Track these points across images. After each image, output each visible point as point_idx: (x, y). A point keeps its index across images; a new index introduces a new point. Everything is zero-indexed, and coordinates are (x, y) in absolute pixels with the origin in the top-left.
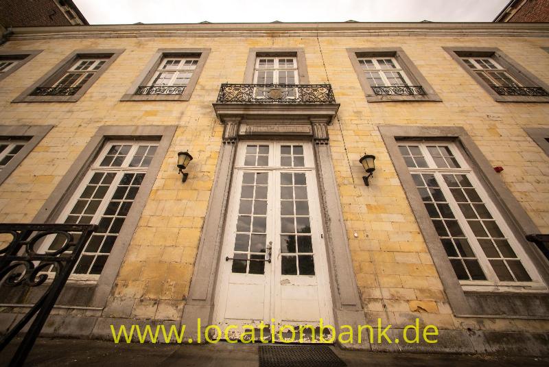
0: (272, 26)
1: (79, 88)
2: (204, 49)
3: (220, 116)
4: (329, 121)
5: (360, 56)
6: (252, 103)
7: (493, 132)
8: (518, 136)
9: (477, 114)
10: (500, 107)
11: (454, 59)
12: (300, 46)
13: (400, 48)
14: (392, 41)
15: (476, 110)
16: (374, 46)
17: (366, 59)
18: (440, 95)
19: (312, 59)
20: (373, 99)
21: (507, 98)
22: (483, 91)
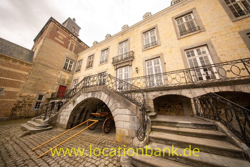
0: (122, 32)
1: (92, 65)
2: (109, 47)
3: (114, 65)
4: (132, 60)
5: (145, 33)
6: (118, 61)
7: (170, 52)
8: (177, 51)
9: (169, 47)
10: (178, 42)
11: (173, 23)
12: (129, 36)
13: (157, 25)
14: (156, 22)
15: (169, 45)
16: (149, 27)
17: (147, 33)
18: (161, 43)
19: (131, 40)
20: (144, 50)
21: (182, 37)
22: (176, 36)
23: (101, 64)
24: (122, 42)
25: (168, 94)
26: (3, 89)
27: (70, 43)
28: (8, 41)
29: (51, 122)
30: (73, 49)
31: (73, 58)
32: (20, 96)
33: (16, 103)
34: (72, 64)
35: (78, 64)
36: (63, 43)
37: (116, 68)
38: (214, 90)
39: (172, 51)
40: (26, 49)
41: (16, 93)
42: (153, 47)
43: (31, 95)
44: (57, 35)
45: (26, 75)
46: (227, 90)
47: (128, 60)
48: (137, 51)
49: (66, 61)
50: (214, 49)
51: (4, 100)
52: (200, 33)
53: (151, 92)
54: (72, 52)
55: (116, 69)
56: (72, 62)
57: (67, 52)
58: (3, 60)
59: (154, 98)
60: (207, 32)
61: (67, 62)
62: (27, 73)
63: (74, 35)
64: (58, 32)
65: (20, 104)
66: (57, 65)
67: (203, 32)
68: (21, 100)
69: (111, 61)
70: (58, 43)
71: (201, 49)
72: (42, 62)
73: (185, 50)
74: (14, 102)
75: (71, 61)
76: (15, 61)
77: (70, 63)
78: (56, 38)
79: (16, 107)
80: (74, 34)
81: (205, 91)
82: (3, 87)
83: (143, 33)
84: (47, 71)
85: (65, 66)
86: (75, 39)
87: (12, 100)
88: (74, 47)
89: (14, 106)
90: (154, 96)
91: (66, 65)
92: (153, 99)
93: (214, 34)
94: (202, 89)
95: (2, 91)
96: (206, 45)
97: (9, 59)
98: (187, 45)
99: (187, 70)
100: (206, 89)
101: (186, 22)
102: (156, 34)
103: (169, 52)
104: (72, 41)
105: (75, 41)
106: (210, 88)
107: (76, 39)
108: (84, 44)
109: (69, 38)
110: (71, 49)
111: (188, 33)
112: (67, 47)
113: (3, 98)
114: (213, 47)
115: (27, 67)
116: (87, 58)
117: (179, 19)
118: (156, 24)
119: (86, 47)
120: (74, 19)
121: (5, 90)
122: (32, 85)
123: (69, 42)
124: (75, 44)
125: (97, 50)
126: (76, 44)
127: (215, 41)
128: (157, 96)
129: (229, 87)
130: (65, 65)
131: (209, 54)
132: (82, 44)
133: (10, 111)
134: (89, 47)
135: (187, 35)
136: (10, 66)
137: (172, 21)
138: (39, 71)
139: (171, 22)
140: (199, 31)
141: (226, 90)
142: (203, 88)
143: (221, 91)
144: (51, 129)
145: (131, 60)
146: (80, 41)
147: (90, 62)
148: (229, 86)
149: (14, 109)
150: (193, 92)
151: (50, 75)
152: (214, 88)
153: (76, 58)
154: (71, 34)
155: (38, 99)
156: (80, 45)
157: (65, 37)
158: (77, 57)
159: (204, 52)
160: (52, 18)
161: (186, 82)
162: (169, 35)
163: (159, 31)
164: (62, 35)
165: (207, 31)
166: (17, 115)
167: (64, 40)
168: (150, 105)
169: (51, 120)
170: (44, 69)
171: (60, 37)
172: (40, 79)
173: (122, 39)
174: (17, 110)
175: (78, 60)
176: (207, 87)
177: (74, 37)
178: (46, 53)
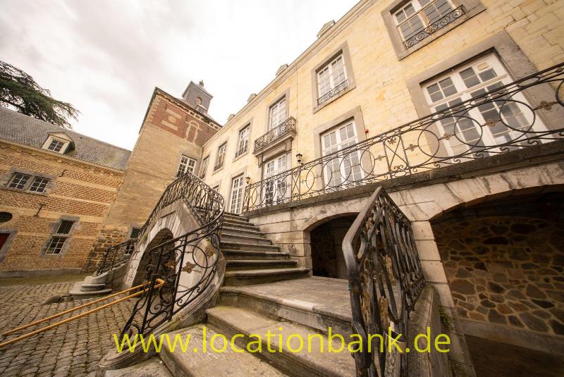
1: (223, 162)
2: (251, 120)
3: (257, 156)
4: (292, 139)
5: (320, 69)
6: (264, 146)
7: (381, 98)
8: (398, 92)
9: (377, 85)
10: (399, 66)
11: (385, 24)
12: (288, 86)
13: (346, 41)
14: (343, 37)
15: (377, 82)
16: (329, 53)
17: (325, 68)
18: (357, 81)
19: (292, 94)
20: (316, 110)
21: (411, 50)
22: (394, 53)
23: (237, 158)
24: (274, 104)
25: (339, 212)
26: (79, 218)
27: (189, 128)
28: (95, 141)
29: (113, 280)
30: (195, 138)
31: (195, 154)
32: (103, 231)
33: (96, 243)
34: (193, 165)
35: (203, 165)
36: (176, 128)
37: (260, 162)
38: (487, 185)
39: (385, 96)
40: (121, 149)
41: (96, 225)
42: (337, 96)
43: (120, 229)
44: (166, 117)
45: (113, 193)
46: (547, 181)
47: (284, 139)
48: (303, 115)
49: (182, 161)
50: (523, 53)
51: (79, 237)
52: (467, 23)
53: (300, 211)
54: (194, 144)
55: (262, 165)
56: (194, 162)
57: (183, 145)
58: (82, 170)
59: (306, 226)
60: (493, 12)
61: (183, 164)
62: (114, 190)
63: (195, 111)
64: (168, 111)
65: (101, 245)
66: (164, 171)
67: (478, 16)
68: (103, 237)
69: (251, 148)
70: (169, 131)
71: (477, 68)
72: (139, 167)
73: (422, 84)
74: (93, 240)
75: (191, 161)
76: (97, 170)
77: (190, 164)
78: (164, 122)
79: (95, 250)
80: (197, 110)
81: (454, 196)
82: (78, 216)
83: (317, 71)
84: (147, 184)
85: (179, 173)
86: (198, 117)
87: (90, 238)
88: (196, 133)
89: (93, 248)
90: (307, 220)
91: (182, 168)
92: (304, 229)
93: (519, 8)
94: (440, 188)
95: (77, 221)
96: (492, 51)
97: (90, 167)
98: (428, 68)
99: (393, 133)
100: (455, 186)
101: (421, 8)
102: (345, 64)
103: (377, 98)
104: (192, 123)
105: (198, 121)
106: (470, 182)
107: (201, 117)
108: (215, 125)
109: (187, 118)
110: (190, 139)
111: (430, 34)
112: (183, 136)
113: (78, 234)
114: (519, 49)
115: (115, 179)
116: (217, 149)
117: (402, 8)
118: (344, 41)
119: (216, 127)
120: (201, 83)
121: (81, 220)
122: (121, 211)
123: (188, 125)
124: (198, 128)
125: (232, 131)
126: (201, 127)
127: (524, 28)
128: (314, 221)
129: (552, 167)
130: (180, 169)
131: (505, 76)
132: (211, 125)
133: (86, 257)
134: (221, 127)
135: (425, 42)
136: (91, 179)
137: (382, 19)
138: (134, 184)
139: (381, 22)
140: (465, 17)
141: (540, 181)
142: (445, 183)
143: (518, 188)
144: (109, 293)
145: (288, 138)
146: (207, 120)
147: (220, 157)
148: (556, 166)
149: (92, 254)
150: (411, 202)
151: (153, 190)
152: (485, 180)
153: (201, 154)
154: (190, 111)
155: (132, 237)
156: (208, 128)
157: (180, 117)
158: (203, 151)
159: (489, 74)
160: (157, 89)
161: (390, 170)
162: (376, 57)
163: (352, 54)
164: (174, 115)
165: (490, 9)
166: (95, 264)
167: (178, 123)
168: (296, 246)
169: (111, 277)
170: (143, 181)
171: (171, 119)
172: (134, 199)
173: (274, 96)
174: (96, 255)
175: (204, 156)
176: (460, 179)
177: (196, 114)
178: (146, 151)
